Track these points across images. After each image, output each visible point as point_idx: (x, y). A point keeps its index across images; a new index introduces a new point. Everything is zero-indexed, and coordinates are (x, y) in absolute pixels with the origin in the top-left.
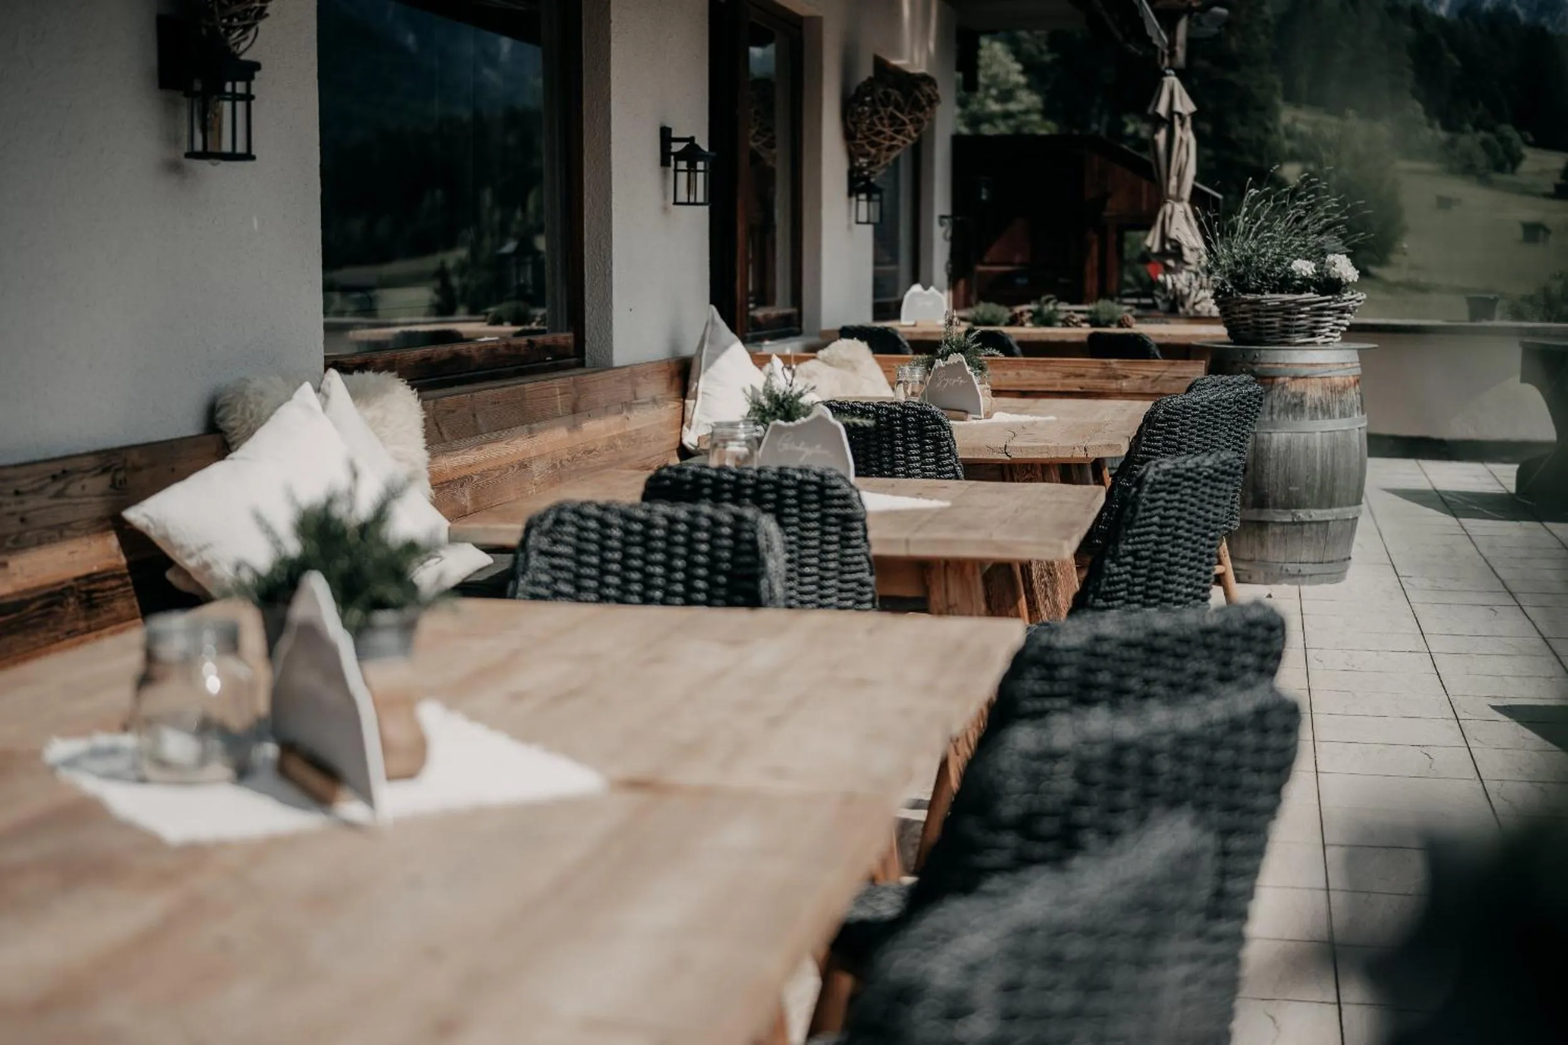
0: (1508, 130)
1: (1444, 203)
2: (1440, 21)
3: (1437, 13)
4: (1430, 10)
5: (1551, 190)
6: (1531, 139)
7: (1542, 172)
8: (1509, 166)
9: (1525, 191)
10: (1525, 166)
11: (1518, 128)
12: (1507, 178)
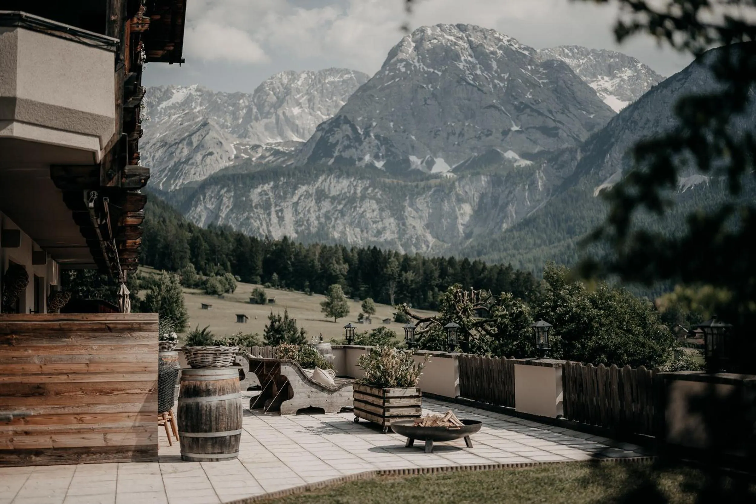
0: (230, 275)
1: (205, 306)
2: (200, 230)
3: (199, 226)
4: (196, 225)
5: (249, 300)
6: (240, 279)
7: (245, 293)
8: (231, 290)
9: (238, 301)
10: (237, 290)
11: (234, 274)
12: (230, 295)
